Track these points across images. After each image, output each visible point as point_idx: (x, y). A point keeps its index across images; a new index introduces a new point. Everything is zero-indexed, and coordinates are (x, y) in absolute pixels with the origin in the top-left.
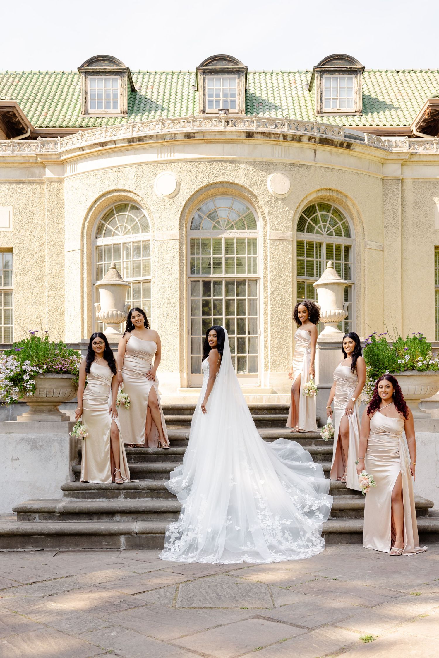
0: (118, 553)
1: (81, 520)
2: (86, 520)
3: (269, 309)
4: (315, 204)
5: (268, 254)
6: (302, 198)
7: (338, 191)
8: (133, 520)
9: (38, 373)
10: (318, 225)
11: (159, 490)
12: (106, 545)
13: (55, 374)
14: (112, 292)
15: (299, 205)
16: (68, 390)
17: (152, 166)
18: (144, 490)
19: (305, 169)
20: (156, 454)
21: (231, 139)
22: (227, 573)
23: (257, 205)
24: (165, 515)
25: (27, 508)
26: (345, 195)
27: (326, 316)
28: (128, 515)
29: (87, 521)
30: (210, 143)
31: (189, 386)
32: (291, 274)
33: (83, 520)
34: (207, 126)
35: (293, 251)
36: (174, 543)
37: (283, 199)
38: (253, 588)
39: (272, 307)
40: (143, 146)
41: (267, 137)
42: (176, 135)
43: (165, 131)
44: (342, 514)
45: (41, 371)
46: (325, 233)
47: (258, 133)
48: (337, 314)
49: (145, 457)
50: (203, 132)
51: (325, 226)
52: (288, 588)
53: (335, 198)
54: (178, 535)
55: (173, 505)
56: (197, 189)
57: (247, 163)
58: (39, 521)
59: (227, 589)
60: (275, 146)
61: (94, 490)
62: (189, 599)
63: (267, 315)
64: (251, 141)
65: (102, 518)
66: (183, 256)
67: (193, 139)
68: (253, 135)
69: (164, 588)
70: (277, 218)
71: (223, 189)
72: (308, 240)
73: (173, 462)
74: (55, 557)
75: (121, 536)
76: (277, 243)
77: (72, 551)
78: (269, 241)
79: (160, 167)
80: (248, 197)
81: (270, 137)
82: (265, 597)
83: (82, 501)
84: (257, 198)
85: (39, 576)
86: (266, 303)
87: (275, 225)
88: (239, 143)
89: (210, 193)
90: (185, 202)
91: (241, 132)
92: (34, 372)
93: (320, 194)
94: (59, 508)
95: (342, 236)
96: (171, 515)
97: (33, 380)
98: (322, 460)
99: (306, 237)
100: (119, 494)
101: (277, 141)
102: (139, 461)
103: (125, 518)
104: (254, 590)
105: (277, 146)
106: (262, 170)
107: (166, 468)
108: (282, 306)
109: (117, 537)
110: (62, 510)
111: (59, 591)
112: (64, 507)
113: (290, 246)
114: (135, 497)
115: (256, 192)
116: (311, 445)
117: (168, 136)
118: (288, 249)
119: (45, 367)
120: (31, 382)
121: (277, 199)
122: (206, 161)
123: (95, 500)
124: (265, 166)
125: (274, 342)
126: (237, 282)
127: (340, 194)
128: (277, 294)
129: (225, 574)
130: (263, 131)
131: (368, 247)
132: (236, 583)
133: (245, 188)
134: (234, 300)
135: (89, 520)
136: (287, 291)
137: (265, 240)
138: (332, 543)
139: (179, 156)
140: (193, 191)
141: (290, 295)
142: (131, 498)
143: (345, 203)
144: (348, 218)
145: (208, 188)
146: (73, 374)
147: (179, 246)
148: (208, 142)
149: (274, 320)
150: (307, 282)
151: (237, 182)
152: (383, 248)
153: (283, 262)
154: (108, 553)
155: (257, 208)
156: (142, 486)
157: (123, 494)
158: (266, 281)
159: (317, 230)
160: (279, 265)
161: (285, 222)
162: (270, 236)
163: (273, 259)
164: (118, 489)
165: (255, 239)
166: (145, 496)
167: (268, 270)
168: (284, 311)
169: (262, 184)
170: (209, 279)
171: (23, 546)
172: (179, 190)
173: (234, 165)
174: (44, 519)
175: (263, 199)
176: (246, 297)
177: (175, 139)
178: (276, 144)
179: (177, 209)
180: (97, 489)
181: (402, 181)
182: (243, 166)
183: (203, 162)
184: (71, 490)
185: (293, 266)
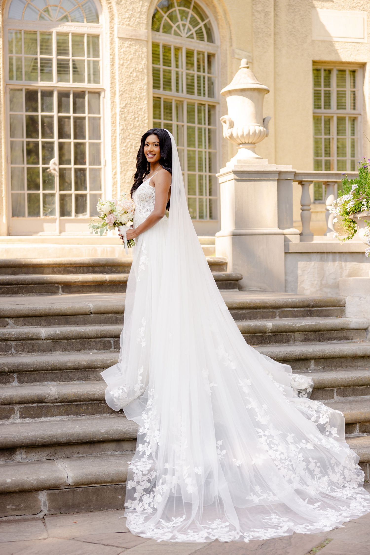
0: (40, 522)
3: (118, 131)
5: (117, 58)
8: (49, 458)
10: (177, 24)
12: (14, 510)
18: (54, 403)
20: (52, 339)
24: (102, 446)
28: (38, 449)
31: (9, 234)
32: (146, 87)
35: (147, 56)
36: (141, 500)
39: (122, 130)
46: (184, 34)
49: (33, 346)
51: (184, 25)
54: (148, 485)
63: (115, 139)
70: (128, 10)
72: (164, 43)
73: (79, 350)
75: (41, 492)
76: (128, 43)
78: (116, 40)
86: (113, 123)
87: (124, 19)
95: (204, 41)
98: (301, 341)
99: (162, 38)
100: (12, 411)
102: (24, 351)
103: (33, 456)
107: (79, 363)
108: (135, 128)
109: (34, 495)
113: (145, 49)
114: (39, 416)
116: (273, 317)
118: (142, 52)
125: (125, 175)
126: (74, 94)
128: (129, 113)
131: (236, 56)
134: (69, 117)
136: (141, 109)
137: (112, 39)
141: (144, 113)
142: (32, 417)
144: (211, 18)
149: (126, 146)
150: (164, 99)
152: (252, 60)
153: (136, 69)
154: (20, 524)
156: (52, 396)
157: (18, 412)
158: (113, 94)
159: (175, 31)
160: (131, 73)
161: (138, 16)
162: (118, 32)
163: (123, 65)
164: (10, 403)
165: (97, 37)
166: (56, 412)
167: (115, 79)
168: (137, 134)
170: (35, 88)
176: (86, 115)
185: (148, 76)
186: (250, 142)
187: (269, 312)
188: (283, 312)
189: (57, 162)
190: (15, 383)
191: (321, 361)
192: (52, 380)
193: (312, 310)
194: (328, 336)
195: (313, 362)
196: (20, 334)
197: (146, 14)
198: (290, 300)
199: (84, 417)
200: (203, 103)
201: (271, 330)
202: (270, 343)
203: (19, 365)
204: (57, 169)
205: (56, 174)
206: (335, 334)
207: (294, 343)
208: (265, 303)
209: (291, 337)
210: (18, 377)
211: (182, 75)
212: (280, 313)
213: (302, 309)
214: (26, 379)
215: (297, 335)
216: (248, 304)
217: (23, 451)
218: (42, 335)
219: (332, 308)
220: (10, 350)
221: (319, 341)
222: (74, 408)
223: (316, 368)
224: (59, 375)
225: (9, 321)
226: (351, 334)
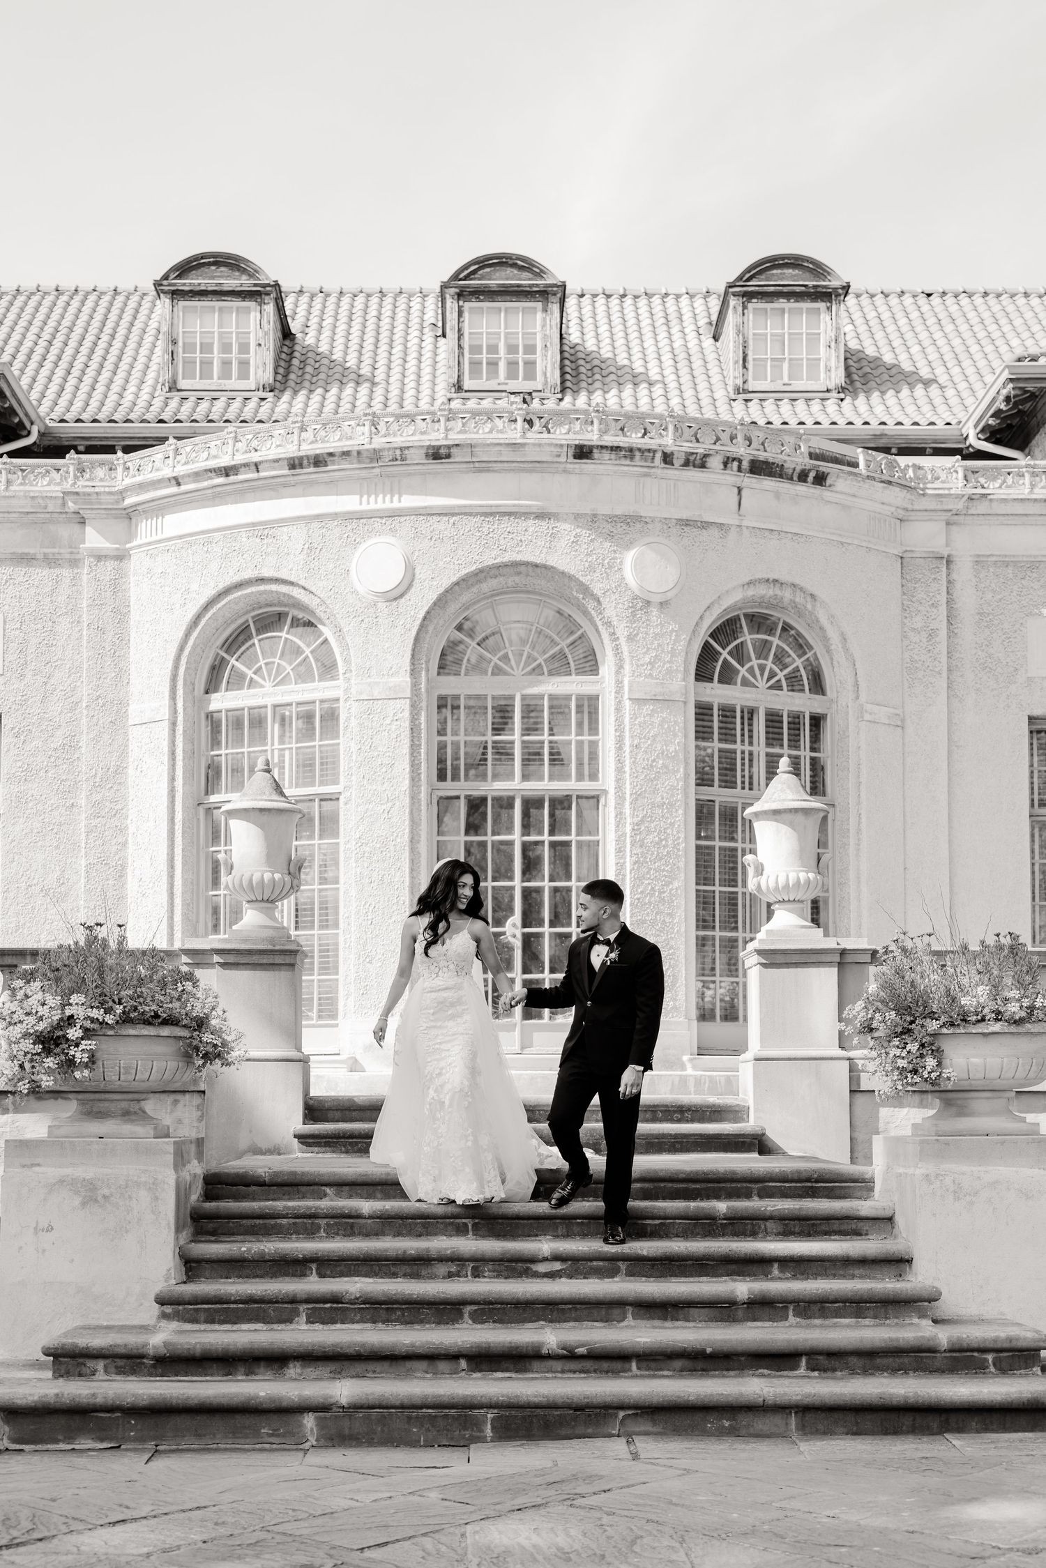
0: (301, 1454)
1: (206, 1375)
2: (218, 1375)
3: (628, 866)
4: (738, 616)
5: (627, 734)
6: (708, 602)
7: (794, 586)
8: (332, 1375)
9: (102, 1023)
10: (747, 666)
11: (393, 1303)
12: (270, 1435)
13: (142, 1026)
14: (261, 826)
15: (701, 618)
16: (172, 1065)
17: (347, 523)
18: (355, 1304)
19: (715, 532)
20: (378, 1218)
21: (539, 462)
22: (574, 1502)
23: (600, 617)
24: (409, 1364)
25: (77, 1346)
26: (810, 596)
27: (777, 888)
28: (319, 1363)
29: (220, 1378)
30: (488, 470)
32: (681, 783)
33: (212, 1375)
34: (481, 432)
35: (685, 728)
37: (661, 603)
38: (641, 1537)
39: (637, 862)
40: (324, 475)
41: (625, 457)
42: (406, 452)
43: (378, 442)
44: (834, 1362)
45: (109, 1019)
46: (762, 683)
47: (602, 447)
48: (802, 882)
49: (352, 1226)
50: (472, 445)
51: (762, 667)
52: (724, 1536)
53: (786, 601)
55: (429, 1339)
56: (454, 579)
57: (577, 518)
58: (106, 1377)
59: (580, 1537)
60: (642, 479)
61: (235, 1302)
62: (495, 1561)
64: (586, 466)
65: (257, 1370)
66: (419, 738)
67: (447, 460)
68: (591, 452)
69: (431, 1535)
70: (648, 649)
71: (517, 579)
72: (723, 701)
73: (420, 1236)
74: (150, 1463)
75: (305, 1414)
76: (648, 708)
77: (188, 1450)
78: (627, 703)
79: (366, 528)
80: (577, 598)
81: (632, 458)
82: (674, 1557)
83: (204, 1331)
84: (599, 602)
85: (128, 1507)
86: (620, 851)
87: (643, 665)
88: (557, 472)
89: (486, 587)
90: (426, 609)
91: (562, 446)
92: (93, 1020)
93: (750, 592)
94: (154, 1347)
95: (803, 690)
96: (423, 1365)
97: (89, 1039)
98: (778, 1234)
99: (717, 694)
100: (296, 1313)
101: (649, 467)
102: (338, 1234)
103: (310, 1371)
104: (645, 1541)
105: (648, 480)
106: (610, 536)
107: (405, 1252)
108: (661, 859)
109: (297, 1417)
110: (163, 1351)
111: (182, 1542)
112: (166, 1344)
113: (680, 719)
114: (334, 1322)
115: (597, 589)
116: (749, 1196)
117: (385, 453)
118: (676, 722)
119: (119, 1009)
120: (85, 1044)
121: (648, 603)
122: (477, 514)
123: (236, 1327)
124: (619, 525)
126: (551, 801)
127: (798, 593)
128: (649, 832)
129: (569, 1503)
130: (616, 445)
131: (867, 717)
132: (599, 1523)
133: (571, 577)
134: (542, 843)
135: (226, 1375)
136: (672, 824)
137: (620, 701)
138: (812, 1433)
139: (411, 501)
140: (446, 582)
141: (678, 832)
142: (323, 1323)
144: (818, 649)
145: (481, 576)
146: (185, 1026)
147: (411, 713)
148: (481, 467)
149: (642, 892)
150: (721, 802)
151: (550, 563)
152: (903, 721)
153: (663, 753)
154: (276, 1454)
155: (599, 623)
157: (304, 1314)
158: (621, 800)
159: (744, 677)
160: (653, 761)
161: (668, 659)
162: (630, 690)
163: (638, 747)
164: (294, 1300)
165: (595, 699)
166: (358, 1317)
167: (625, 772)
168: (664, 870)
169: (613, 567)
170: (483, 793)
171: (69, 1438)
172: (412, 581)
173: (544, 523)
174: (117, 1374)
175: (614, 604)
176: (573, 837)
177: (402, 460)
178: (646, 475)
179: (408, 626)
180: (242, 1302)
181: (949, 562)
182: (567, 526)
183: (470, 514)
184: (179, 1304)
185: (687, 764)
186: (792, 899)
187: (742, 1188)
188: (764, 1188)
189: (519, 923)
190: (314, 1278)
191: (791, 1264)
192: (366, 1276)
193: (816, 1187)
194: (824, 1228)
195: (776, 1265)
196: (333, 1208)
197: (683, 654)
198: (777, 1170)
199: (397, 1327)
201: (724, 1214)
202: (723, 1235)
204: (519, 936)
205: (517, 944)
206: (836, 1225)
207: (765, 1237)
209: (760, 1227)
210: (318, 1269)
212: (759, 1189)
213: (799, 1185)
214: (328, 1273)
215: (770, 1224)
217: (298, 1364)
218: (364, 1211)
219: (852, 1184)
220: (318, 1231)
221: (809, 1235)
222: (383, 1314)
223: (781, 1275)
225: (328, 1190)
226: (864, 1226)
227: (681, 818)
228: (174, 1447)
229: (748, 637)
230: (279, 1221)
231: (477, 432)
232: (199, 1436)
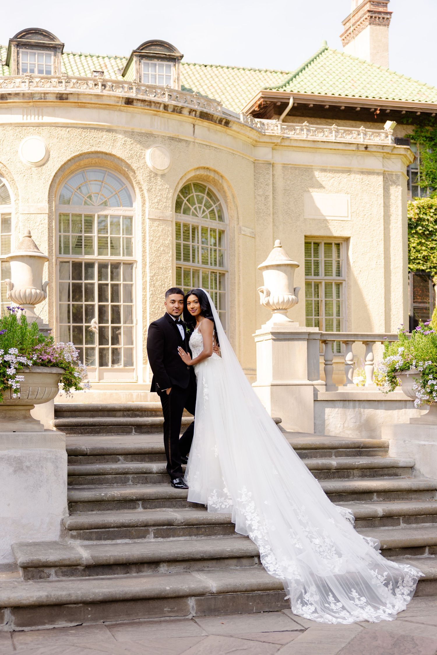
1: (114, 574)
2: (121, 574)
3: (148, 296)
4: (190, 184)
5: (147, 235)
6: (182, 176)
7: (215, 171)
8: (186, 571)
10: (194, 207)
11: (200, 524)
12: (169, 612)
15: (178, 183)
17: (17, 128)
18: (181, 526)
19: (184, 144)
21: (108, 105)
23: (135, 180)
24: (227, 562)
26: (222, 176)
28: (177, 563)
30: (84, 107)
32: (171, 258)
33: (118, 574)
34: (82, 88)
35: (172, 233)
37: (162, 175)
39: (151, 294)
40: (5, 104)
41: (148, 105)
42: (47, 95)
43: (33, 89)
45: (30, 363)
46: (200, 215)
47: (138, 100)
48: (290, 300)
49: (146, 478)
50: (78, 94)
51: (200, 208)
53: (211, 178)
56: (69, 158)
57: (125, 133)
58: (57, 579)
60: (154, 117)
63: (146, 302)
64: (130, 108)
65: (143, 570)
66: (52, 233)
67: (66, 101)
68: (132, 102)
70: (156, 196)
71: (97, 160)
72: (184, 222)
75: (187, 599)
76: (156, 223)
78: (147, 221)
79: (26, 131)
80: (125, 171)
81: (150, 106)
84: (134, 172)
86: (144, 289)
87: (154, 203)
88: (116, 110)
89: (82, 163)
90: (55, 171)
91: (120, 97)
93: (198, 173)
94: (86, 559)
95: (215, 220)
96: (234, 561)
98: (359, 476)
99: (185, 219)
100: (148, 532)
101: (157, 111)
102: (139, 483)
103: (173, 569)
105: (156, 117)
106: (140, 142)
109: (184, 600)
110: (91, 562)
112: (92, 557)
113: (170, 229)
114: (168, 536)
115: (134, 166)
118: (168, 230)
120: (20, 378)
121: (156, 174)
122: (79, 128)
123: (114, 542)
124: (143, 137)
126: (111, 265)
127: (216, 175)
128: (157, 281)
130: (143, 99)
131: (243, 233)
133: (122, 160)
134: (107, 285)
135: (126, 573)
136: (167, 277)
137: (144, 220)
139: (47, 119)
140: (65, 159)
141: (170, 282)
142: (163, 537)
143: (221, 184)
144: (222, 201)
145: (81, 157)
147: (48, 221)
148: (82, 105)
149: (154, 308)
150: (184, 268)
151: (114, 153)
152: (255, 235)
153: (163, 244)
155: (134, 183)
156: (179, 520)
157: (152, 533)
158: (144, 265)
159: (193, 212)
160: (159, 248)
161: (165, 201)
162: (149, 214)
163: (152, 241)
164: (147, 525)
165: (131, 218)
166: (181, 534)
167: (146, 252)
169: (141, 157)
170: (80, 260)
171: (52, 621)
172: (49, 158)
173: (110, 134)
174: (63, 576)
175: (141, 174)
176: (121, 282)
177: (45, 99)
178: (155, 115)
179: (47, 179)
180: (117, 527)
181: (273, 166)
182: (120, 136)
183: (76, 127)
184: (81, 529)
185: (173, 250)
187: (327, 452)
188: (337, 452)
189: (97, 321)
190: (140, 509)
192: (169, 507)
193: (362, 451)
194: (381, 473)
195: (375, 494)
196: (137, 469)
197: (171, 199)
199: (203, 538)
200: (215, 271)
201: (335, 467)
203: (144, 494)
204: (97, 328)
205: (97, 331)
207: (353, 478)
208: (324, 444)
209: (351, 473)
210: (142, 504)
211: (198, 248)
212: (335, 452)
213: (353, 450)
214: (148, 506)
215: (355, 472)
216: (310, 445)
217: (165, 565)
218: (154, 470)
219: (378, 449)
220: (128, 481)
221: (374, 476)
222: (195, 530)
224: (174, 503)
225: (120, 457)
226: (399, 471)
227: (170, 274)
228: (114, 623)
229: (194, 193)
230: (107, 476)
231: (80, 88)
232: (128, 615)
